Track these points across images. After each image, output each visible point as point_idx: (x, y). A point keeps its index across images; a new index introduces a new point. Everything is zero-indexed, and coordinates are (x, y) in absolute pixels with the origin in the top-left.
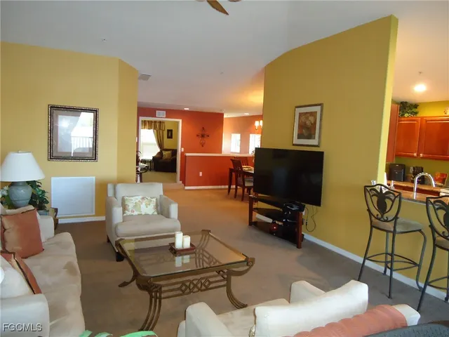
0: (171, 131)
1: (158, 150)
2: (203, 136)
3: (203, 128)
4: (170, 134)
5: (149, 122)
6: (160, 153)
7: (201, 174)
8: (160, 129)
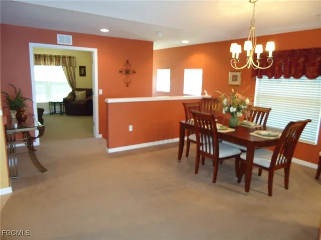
0: (84, 67)
1: (70, 90)
2: (127, 72)
3: (128, 61)
4: (83, 71)
5: (56, 56)
6: (72, 94)
7: (131, 128)
8: (70, 65)
